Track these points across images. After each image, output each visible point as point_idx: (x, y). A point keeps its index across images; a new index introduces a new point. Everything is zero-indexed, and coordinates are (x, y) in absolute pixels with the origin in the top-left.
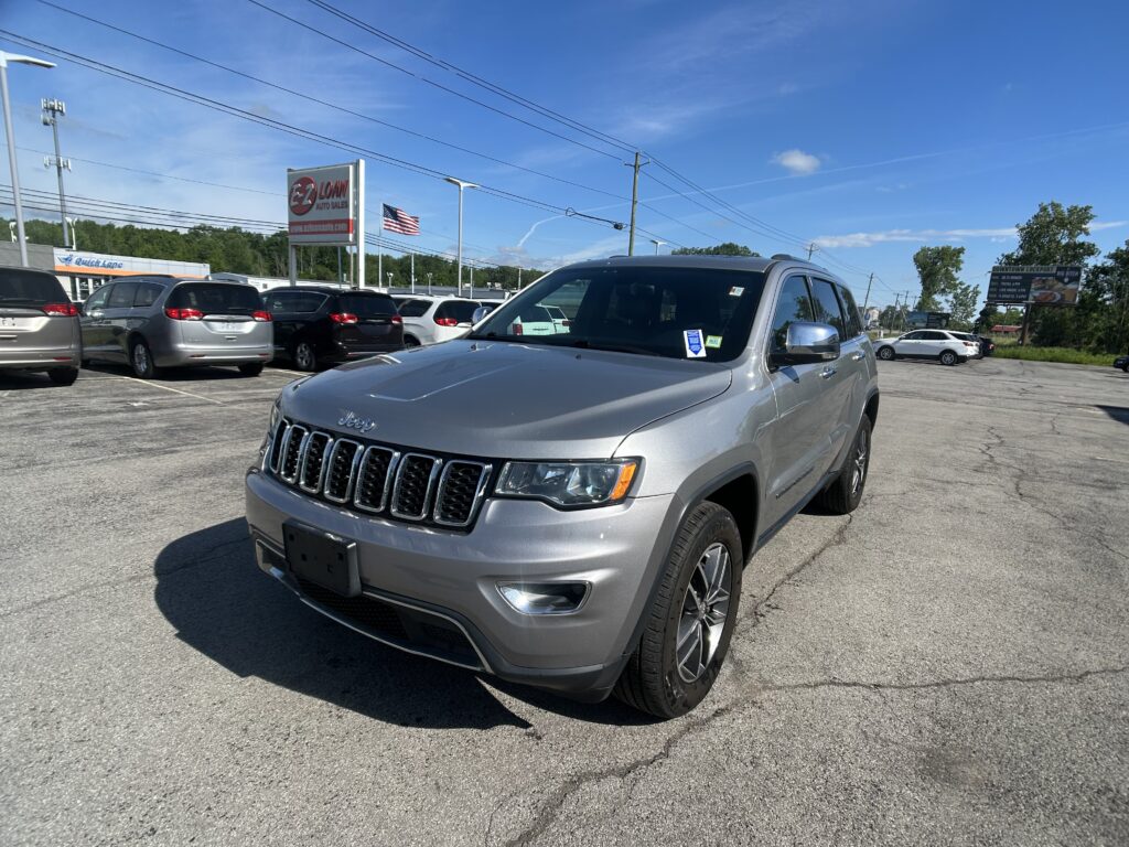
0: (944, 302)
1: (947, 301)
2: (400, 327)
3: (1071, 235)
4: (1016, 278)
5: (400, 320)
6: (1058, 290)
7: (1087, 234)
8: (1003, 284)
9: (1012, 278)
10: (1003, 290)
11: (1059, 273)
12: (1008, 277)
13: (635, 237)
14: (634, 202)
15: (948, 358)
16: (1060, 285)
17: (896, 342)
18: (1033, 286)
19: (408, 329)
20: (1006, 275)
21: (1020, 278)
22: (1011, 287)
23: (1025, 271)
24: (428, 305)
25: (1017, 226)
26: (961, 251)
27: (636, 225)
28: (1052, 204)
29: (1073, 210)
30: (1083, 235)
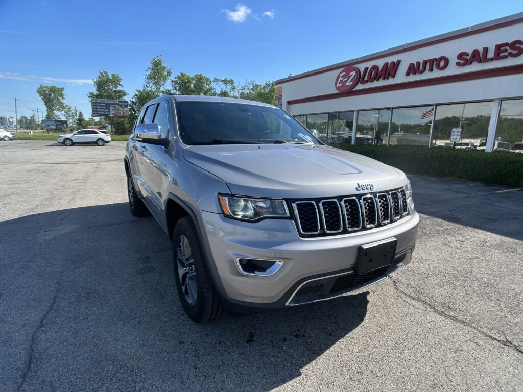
0: (61, 115)
1: (62, 114)
3: (116, 87)
4: (103, 104)
6: (122, 111)
7: (122, 87)
8: (98, 107)
9: (102, 104)
10: (99, 110)
11: (120, 103)
12: (99, 104)
15: (101, 142)
16: (121, 108)
17: (72, 136)
18: (111, 108)
20: (98, 103)
21: (104, 105)
22: (101, 109)
23: (106, 102)
26: (62, 89)
28: (105, 72)
29: (114, 76)
30: (120, 87)
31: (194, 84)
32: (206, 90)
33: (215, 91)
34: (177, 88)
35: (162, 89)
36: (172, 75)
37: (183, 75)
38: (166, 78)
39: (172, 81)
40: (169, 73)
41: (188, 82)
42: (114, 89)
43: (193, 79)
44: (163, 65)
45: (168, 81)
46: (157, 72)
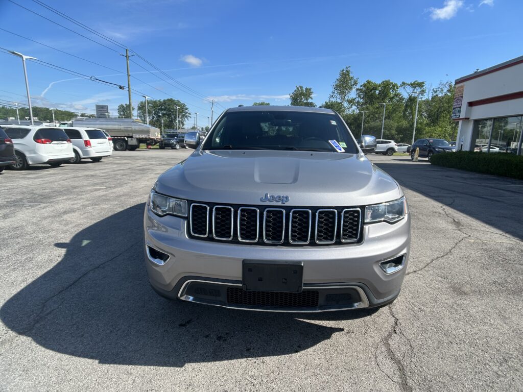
2: (11, 146)
3: (307, 99)
5: (11, 141)
7: (312, 99)
13: (131, 94)
14: (128, 76)
19: (16, 147)
24: (28, 131)
25: (290, 94)
27: (131, 87)
28: (300, 86)
29: (306, 89)
30: (310, 99)
31: (380, 91)
32: (391, 96)
33: (402, 97)
34: (362, 96)
35: (346, 98)
36: (358, 85)
37: (368, 82)
38: (352, 88)
39: (358, 90)
40: (356, 83)
41: (373, 89)
42: (305, 101)
43: (379, 86)
44: (351, 75)
45: (354, 90)
46: (344, 83)
